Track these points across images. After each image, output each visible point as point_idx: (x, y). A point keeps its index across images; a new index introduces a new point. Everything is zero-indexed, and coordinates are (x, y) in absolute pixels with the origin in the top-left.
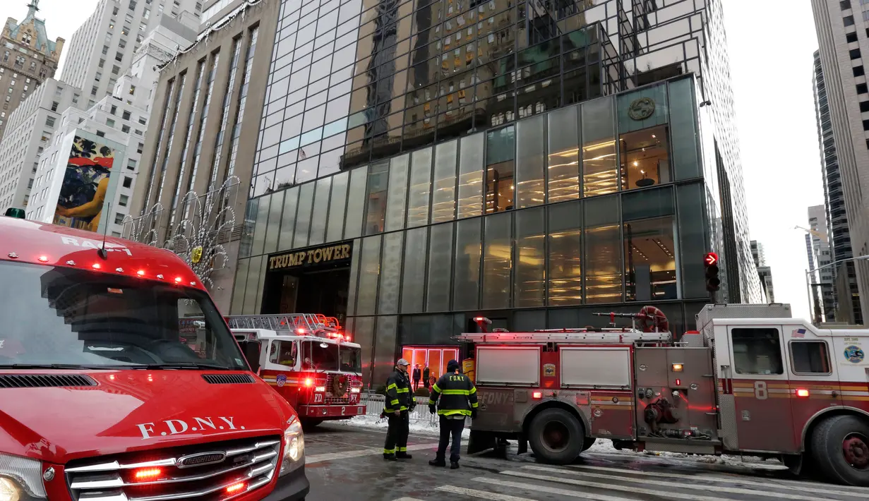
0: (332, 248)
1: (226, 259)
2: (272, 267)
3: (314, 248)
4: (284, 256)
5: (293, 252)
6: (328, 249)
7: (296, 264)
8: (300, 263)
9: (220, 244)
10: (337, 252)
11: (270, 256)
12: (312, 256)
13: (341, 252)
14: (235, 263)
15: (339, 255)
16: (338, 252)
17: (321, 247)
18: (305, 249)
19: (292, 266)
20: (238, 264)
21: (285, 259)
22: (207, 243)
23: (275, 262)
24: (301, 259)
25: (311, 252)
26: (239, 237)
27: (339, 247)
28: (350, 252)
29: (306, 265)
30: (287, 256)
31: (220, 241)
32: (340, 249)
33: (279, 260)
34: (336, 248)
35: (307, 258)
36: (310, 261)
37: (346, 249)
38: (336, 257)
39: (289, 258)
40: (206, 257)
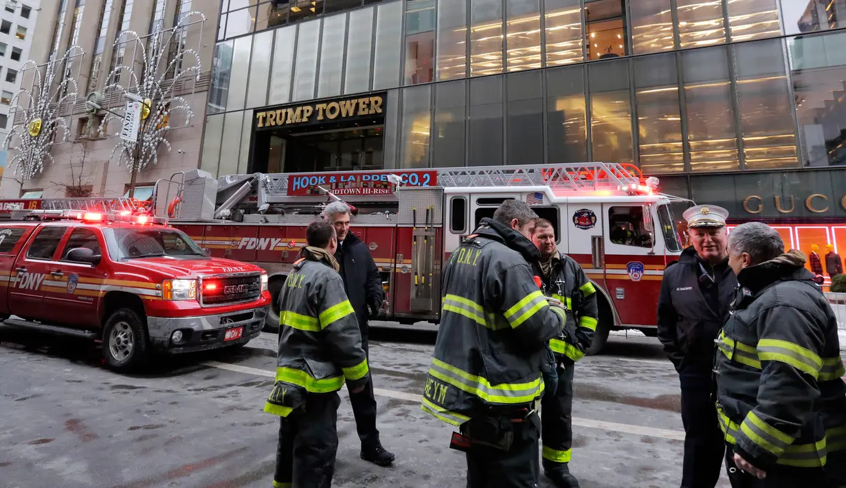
0: (354, 102)
1: (190, 114)
2: (260, 125)
3: (327, 101)
4: (278, 112)
5: (294, 106)
6: (348, 102)
7: (298, 120)
8: (305, 120)
9: (180, 96)
10: (362, 106)
11: (256, 111)
12: (324, 111)
13: (369, 105)
14: (201, 121)
15: (367, 110)
16: (365, 106)
17: (337, 100)
18: (313, 103)
19: (292, 124)
20: (205, 121)
21: (281, 114)
22: (158, 94)
23: (264, 119)
24: (306, 115)
25: (320, 107)
26: (205, 88)
27: (366, 100)
28: (383, 106)
29: (313, 123)
30: (284, 111)
31: (178, 93)
32: (367, 102)
33: (271, 116)
34: (361, 101)
35: (315, 113)
36: (320, 117)
37: (376, 102)
38: (361, 113)
39: (287, 113)
40: (159, 112)
